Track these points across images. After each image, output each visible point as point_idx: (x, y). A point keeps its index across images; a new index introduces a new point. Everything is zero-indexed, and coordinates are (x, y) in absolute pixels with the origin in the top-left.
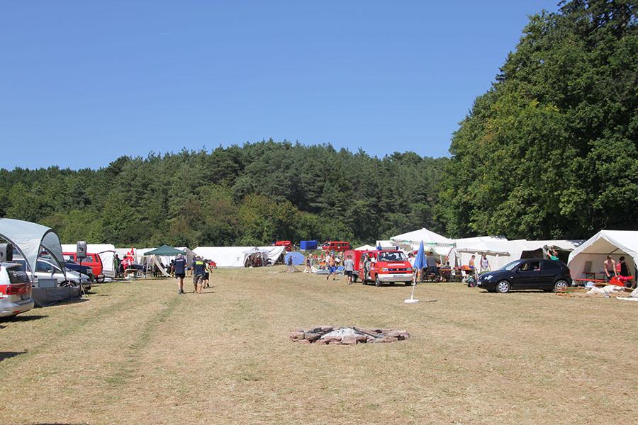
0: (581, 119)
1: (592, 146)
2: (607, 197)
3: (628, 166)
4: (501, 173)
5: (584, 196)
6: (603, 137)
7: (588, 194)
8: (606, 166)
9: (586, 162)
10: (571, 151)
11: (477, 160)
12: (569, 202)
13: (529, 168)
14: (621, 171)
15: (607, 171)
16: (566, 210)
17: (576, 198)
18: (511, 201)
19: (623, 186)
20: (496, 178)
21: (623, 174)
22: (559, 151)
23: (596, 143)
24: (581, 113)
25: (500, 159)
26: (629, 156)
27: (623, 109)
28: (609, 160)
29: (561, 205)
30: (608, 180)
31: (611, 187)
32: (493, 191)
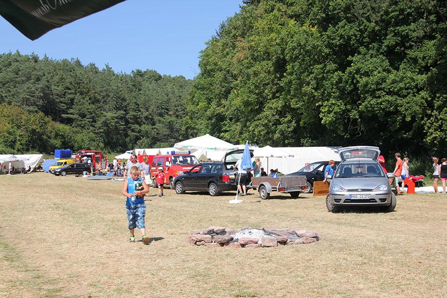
0: (341, 36)
1: (351, 62)
2: (366, 107)
3: (383, 80)
4: (256, 87)
5: (343, 107)
6: (359, 53)
7: (345, 105)
8: (365, 79)
9: (345, 76)
10: (331, 66)
11: (230, 75)
12: (329, 112)
13: (290, 82)
14: (378, 84)
15: (366, 85)
16: (326, 119)
17: (336, 109)
18: (267, 112)
19: (379, 97)
20: (250, 92)
21: (379, 87)
22: (321, 66)
23: (354, 59)
24: (341, 31)
25: (256, 74)
26: (384, 70)
27: (377, 28)
28: (367, 74)
29: (321, 115)
30: (367, 92)
31: (369, 98)
32: (247, 104)
